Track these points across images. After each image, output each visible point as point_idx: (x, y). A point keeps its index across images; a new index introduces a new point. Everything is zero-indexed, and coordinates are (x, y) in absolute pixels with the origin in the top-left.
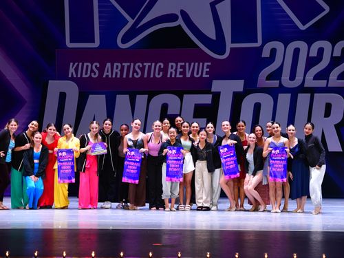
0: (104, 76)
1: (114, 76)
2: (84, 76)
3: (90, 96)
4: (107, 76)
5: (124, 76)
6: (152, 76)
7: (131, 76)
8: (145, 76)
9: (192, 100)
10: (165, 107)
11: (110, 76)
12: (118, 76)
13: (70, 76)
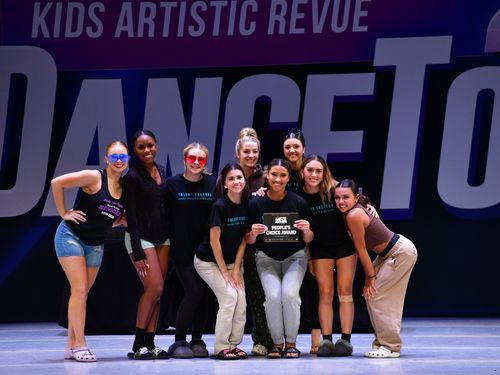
0: (118, 35)
1: (140, 34)
2: (69, 34)
3: (86, 83)
4: (124, 33)
5: (166, 33)
6: (231, 32)
7: (180, 33)
8: (216, 32)
9: (327, 88)
10: (263, 106)
11: (131, 34)
12: (151, 34)
13: (35, 34)
